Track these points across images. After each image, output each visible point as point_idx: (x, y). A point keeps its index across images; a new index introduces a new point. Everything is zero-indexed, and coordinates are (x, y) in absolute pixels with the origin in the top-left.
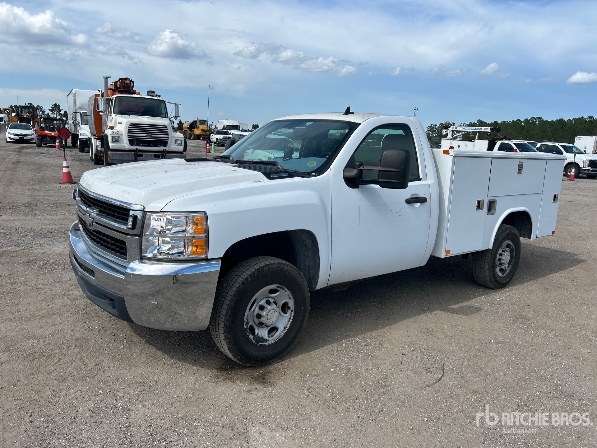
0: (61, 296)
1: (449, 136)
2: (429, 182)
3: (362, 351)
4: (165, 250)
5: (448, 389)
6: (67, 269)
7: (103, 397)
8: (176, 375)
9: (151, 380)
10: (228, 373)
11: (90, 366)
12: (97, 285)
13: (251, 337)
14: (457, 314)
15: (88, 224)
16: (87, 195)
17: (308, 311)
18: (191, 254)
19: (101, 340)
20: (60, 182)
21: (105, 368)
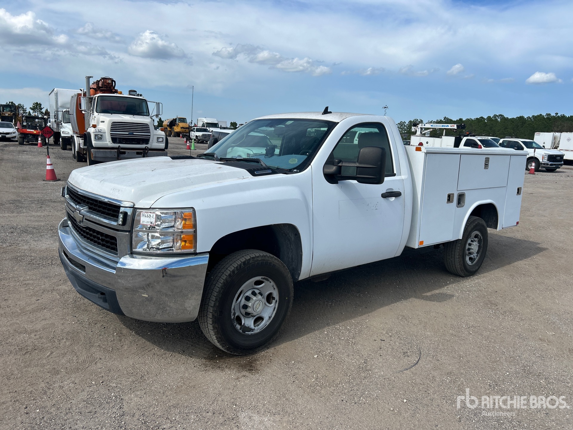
0: (50, 290)
1: (418, 133)
2: (403, 177)
3: (343, 338)
4: (155, 245)
5: (425, 371)
6: (54, 264)
7: (96, 388)
8: (166, 365)
9: (142, 370)
10: (217, 362)
11: (81, 359)
12: (88, 280)
13: (238, 327)
14: (430, 301)
15: (78, 220)
16: (77, 193)
17: (292, 301)
18: (180, 249)
19: (91, 333)
20: (44, 179)
21: (97, 360)
